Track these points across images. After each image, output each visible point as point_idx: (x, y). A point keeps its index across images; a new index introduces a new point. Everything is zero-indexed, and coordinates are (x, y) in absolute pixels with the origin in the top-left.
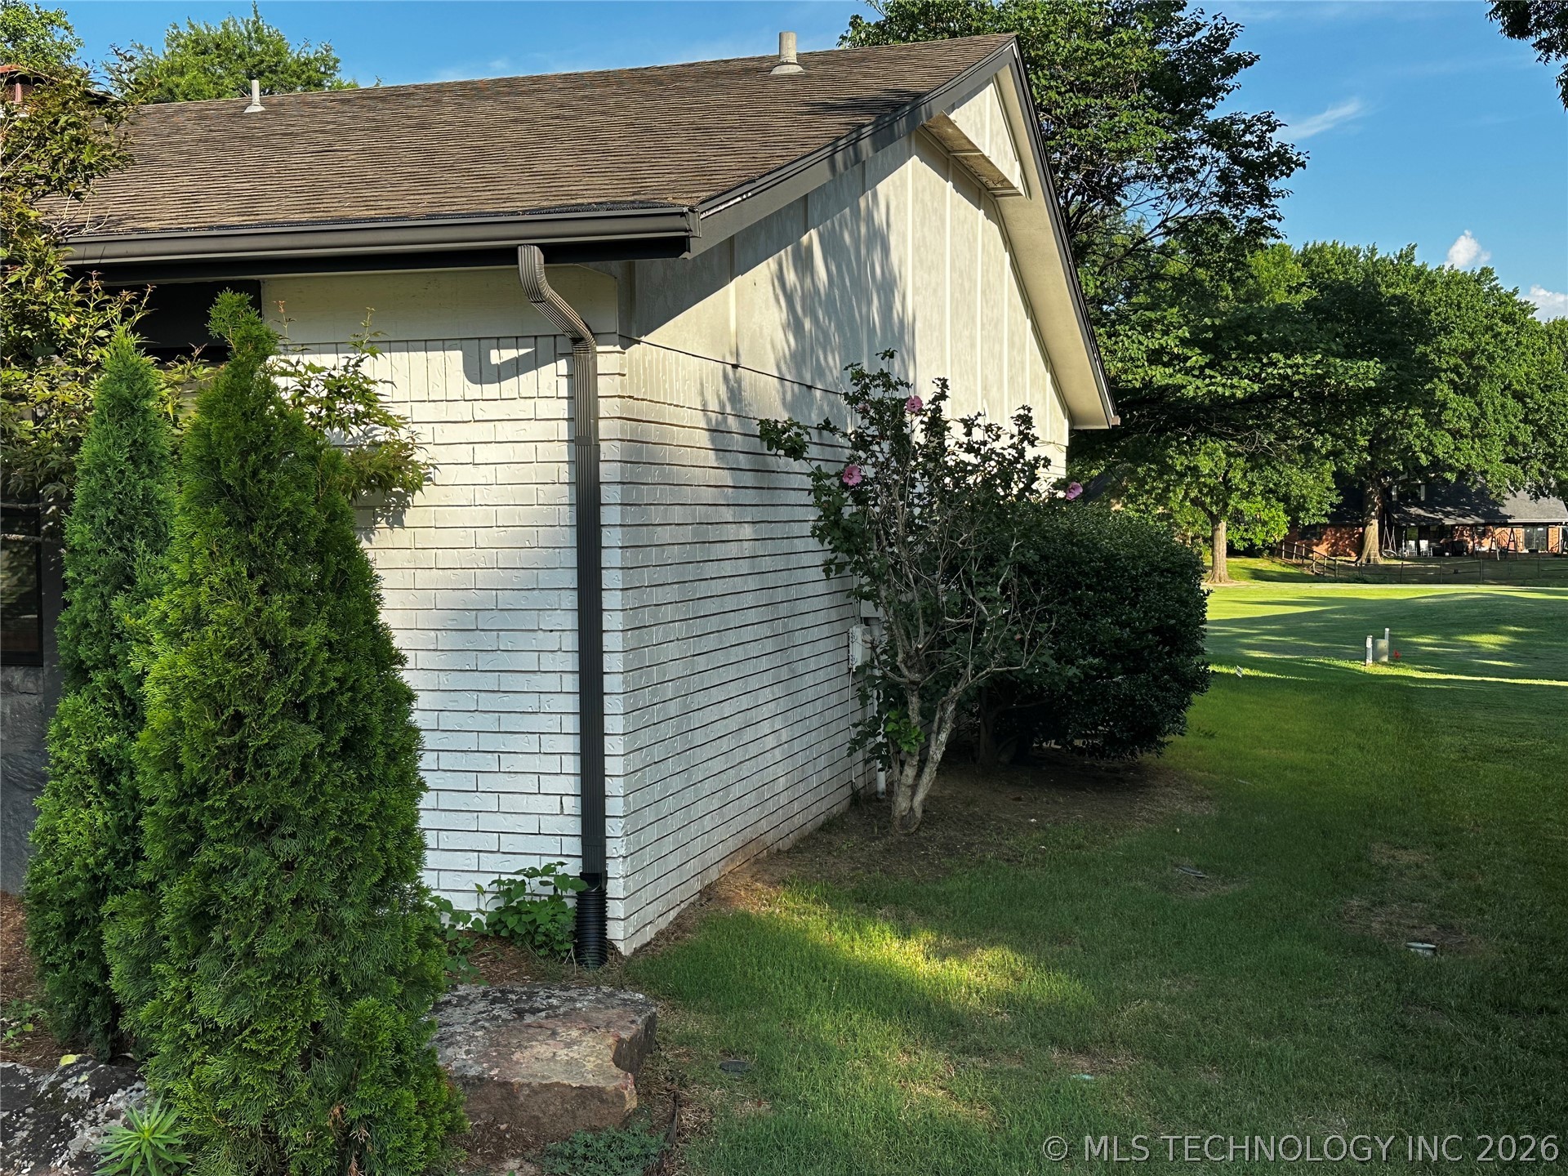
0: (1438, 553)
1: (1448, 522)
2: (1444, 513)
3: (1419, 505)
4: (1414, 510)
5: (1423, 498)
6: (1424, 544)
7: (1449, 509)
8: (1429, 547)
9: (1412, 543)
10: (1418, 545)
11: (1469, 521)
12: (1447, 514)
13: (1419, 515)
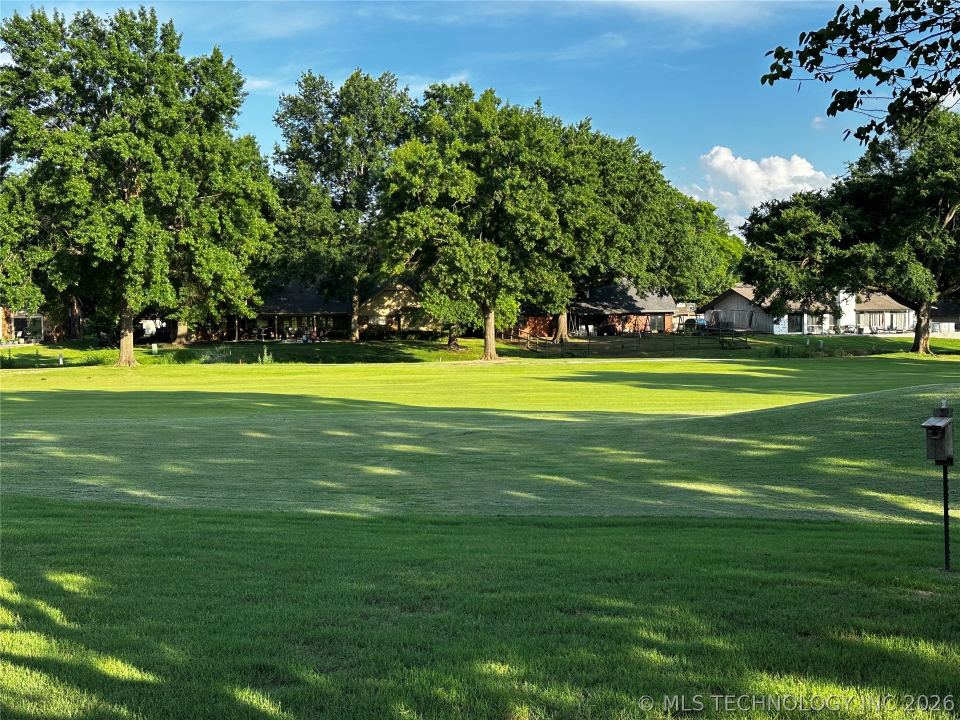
0: (600, 333)
1: (607, 312)
2: (603, 306)
3: (587, 301)
4: (584, 304)
5: (588, 296)
6: (591, 328)
7: (605, 304)
8: (594, 330)
9: (584, 327)
10: (587, 329)
11: (619, 312)
12: (605, 307)
13: (588, 308)
